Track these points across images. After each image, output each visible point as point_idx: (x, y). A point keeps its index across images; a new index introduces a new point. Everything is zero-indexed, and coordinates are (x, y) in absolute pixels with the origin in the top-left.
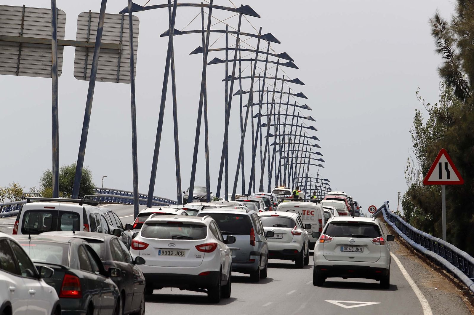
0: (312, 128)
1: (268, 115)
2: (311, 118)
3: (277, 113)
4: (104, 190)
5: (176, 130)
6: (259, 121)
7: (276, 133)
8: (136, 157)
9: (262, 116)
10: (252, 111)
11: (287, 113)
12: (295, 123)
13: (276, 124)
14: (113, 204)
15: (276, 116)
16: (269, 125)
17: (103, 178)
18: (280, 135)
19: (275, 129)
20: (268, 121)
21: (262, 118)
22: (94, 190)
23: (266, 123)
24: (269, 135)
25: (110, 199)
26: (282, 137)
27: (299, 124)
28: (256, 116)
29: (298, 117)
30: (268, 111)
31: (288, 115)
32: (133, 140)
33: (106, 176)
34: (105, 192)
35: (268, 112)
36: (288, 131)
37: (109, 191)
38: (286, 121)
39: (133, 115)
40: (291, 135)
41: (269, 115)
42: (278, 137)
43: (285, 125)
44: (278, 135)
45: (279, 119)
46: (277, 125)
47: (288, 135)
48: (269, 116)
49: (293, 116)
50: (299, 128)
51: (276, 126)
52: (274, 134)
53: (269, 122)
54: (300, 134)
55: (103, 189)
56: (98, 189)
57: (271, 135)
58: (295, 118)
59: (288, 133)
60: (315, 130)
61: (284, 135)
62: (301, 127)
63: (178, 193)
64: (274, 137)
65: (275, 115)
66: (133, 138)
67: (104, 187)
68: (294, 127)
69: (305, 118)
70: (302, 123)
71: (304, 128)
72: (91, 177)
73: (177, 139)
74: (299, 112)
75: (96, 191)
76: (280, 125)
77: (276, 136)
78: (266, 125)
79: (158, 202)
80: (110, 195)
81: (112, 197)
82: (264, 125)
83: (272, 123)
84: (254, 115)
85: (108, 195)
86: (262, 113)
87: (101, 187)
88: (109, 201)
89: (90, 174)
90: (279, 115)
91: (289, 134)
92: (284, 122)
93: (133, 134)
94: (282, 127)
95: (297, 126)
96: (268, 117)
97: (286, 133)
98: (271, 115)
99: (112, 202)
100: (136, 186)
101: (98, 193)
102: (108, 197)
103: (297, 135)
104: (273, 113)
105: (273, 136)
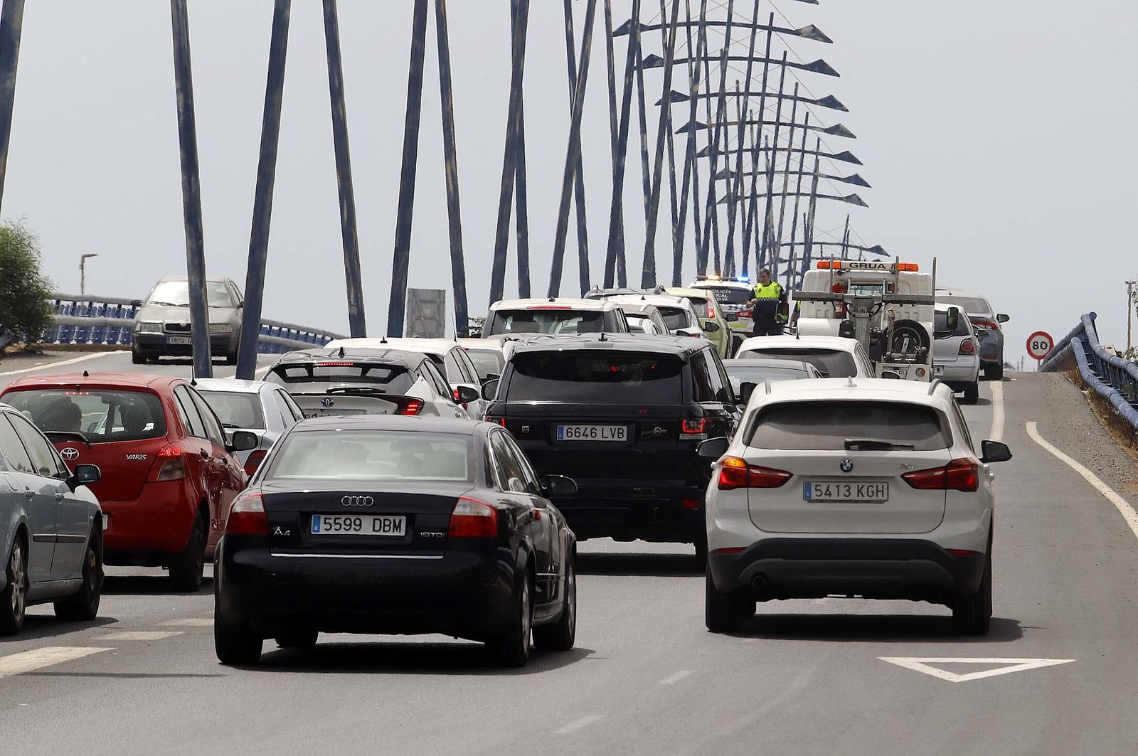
0: (820, 67)
1: (663, 26)
2: (815, 34)
3: (695, 17)
4: (86, 304)
5: (337, 82)
6: (634, 47)
7: (695, 90)
8: (193, 179)
9: (644, 28)
10: (608, 13)
11: (730, 16)
12: (760, 52)
13: (694, 55)
14: (121, 352)
15: (694, 29)
16: (668, 62)
17: (83, 261)
18: (708, 96)
19: (691, 75)
20: (665, 45)
21: (644, 37)
22: (50, 302)
23: (660, 53)
24: (670, 96)
25: (111, 335)
26: (714, 101)
27: (776, 54)
28: (622, 31)
29: (770, 29)
30: (663, 10)
31: (734, 24)
32: (181, 117)
33: (95, 255)
34: (90, 311)
35: (664, 15)
36: (737, 82)
37: (105, 306)
38: (727, 44)
39: (179, 28)
40: (747, 93)
41: (668, 27)
42: (702, 103)
43: (724, 58)
44: (703, 96)
45: (702, 37)
46: (699, 59)
47: (737, 94)
48: (668, 30)
49: (754, 27)
50: (775, 70)
51: (694, 63)
52: (687, 93)
53: (669, 48)
54: (781, 92)
55: (83, 299)
56: (67, 299)
57: (679, 97)
58: (762, 35)
59: (738, 88)
60: (832, 73)
61: (722, 95)
62: (783, 63)
63: (349, 302)
64: (688, 103)
65: (688, 24)
66: (181, 111)
67: (87, 293)
68: (758, 68)
69: (797, 33)
70: (785, 53)
71: (790, 68)
72: (35, 255)
73: (341, 113)
74: (772, 14)
75: (58, 308)
76: (707, 59)
77: (694, 98)
78: (658, 62)
79: (281, 339)
80: (110, 319)
81: (115, 328)
82: (652, 61)
83: (680, 52)
84: (614, 28)
85: (102, 318)
86: (643, 20)
87: (76, 292)
88: (105, 343)
89: (33, 245)
90: (703, 24)
91: (742, 89)
92: (721, 50)
93: (181, 95)
94: (715, 66)
95: (767, 61)
96: (664, 33)
97: (730, 87)
98: (675, 24)
99: (118, 343)
100: (197, 281)
101: (66, 313)
102: (101, 327)
103: (769, 95)
104: (682, 18)
105: (684, 98)
